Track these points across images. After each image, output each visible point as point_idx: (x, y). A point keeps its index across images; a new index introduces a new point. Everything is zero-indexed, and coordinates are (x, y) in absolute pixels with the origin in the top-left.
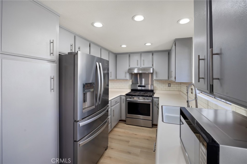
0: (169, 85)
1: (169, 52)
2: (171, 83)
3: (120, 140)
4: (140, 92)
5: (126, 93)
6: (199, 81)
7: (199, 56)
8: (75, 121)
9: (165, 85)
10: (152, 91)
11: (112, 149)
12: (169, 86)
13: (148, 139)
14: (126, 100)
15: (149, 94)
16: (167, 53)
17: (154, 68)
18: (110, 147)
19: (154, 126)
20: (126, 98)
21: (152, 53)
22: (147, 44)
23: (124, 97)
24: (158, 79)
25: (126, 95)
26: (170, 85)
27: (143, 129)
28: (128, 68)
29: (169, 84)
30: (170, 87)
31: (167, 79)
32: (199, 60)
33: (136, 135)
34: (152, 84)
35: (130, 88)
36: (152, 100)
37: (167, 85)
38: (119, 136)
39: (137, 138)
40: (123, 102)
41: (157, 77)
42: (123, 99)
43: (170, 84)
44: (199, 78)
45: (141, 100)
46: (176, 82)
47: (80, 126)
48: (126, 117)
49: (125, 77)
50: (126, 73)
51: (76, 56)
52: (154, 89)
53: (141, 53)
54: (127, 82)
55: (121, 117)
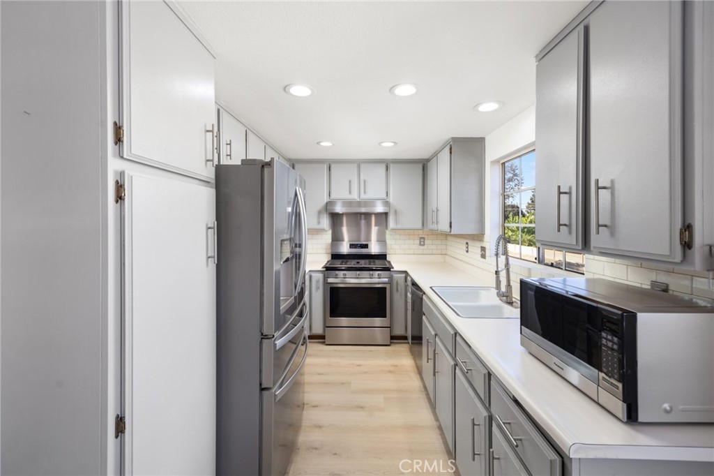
0: (422, 240)
1: (424, 166)
2: (426, 237)
3: (326, 383)
4: (358, 261)
5: (323, 266)
6: (559, 231)
7: (559, 187)
8: (266, 336)
9: (411, 242)
10: (382, 257)
11: (314, 407)
12: (422, 243)
13: (390, 372)
14: (325, 283)
15: (378, 264)
16: (421, 166)
17: (391, 200)
18: (308, 404)
19: (395, 341)
20: (325, 278)
21: (387, 164)
22: (384, 144)
23: (320, 276)
24: (399, 226)
25: (324, 269)
26: (424, 242)
27: (370, 351)
28: (326, 199)
29: (421, 238)
30: (424, 245)
31: (420, 226)
32: (560, 193)
33: (360, 365)
34: (382, 240)
35: (330, 251)
36: (391, 278)
37: (418, 242)
38: (319, 374)
39: (366, 373)
40: (318, 288)
41: (396, 222)
42: (318, 281)
43: (424, 238)
44: (560, 225)
45: (352, 279)
46: (452, 233)
47: (278, 348)
48: (326, 327)
49: (319, 223)
50: (320, 213)
51: (266, 170)
52: (388, 253)
53: (359, 164)
54: (319, 236)
55: (310, 326)
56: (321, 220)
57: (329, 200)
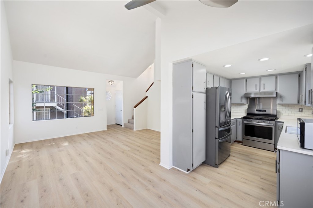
1: (300, 74)
2: (304, 108)
4: (259, 116)
5: (242, 117)
8: (216, 127)
9: (294, 110)
10: (275, 116)
12: (301, 111)
14: (243, 123)
16: (298, 75)
17: (278, 91)
20: (243, 121)
21: (276, 76)
22: (269, 70)
23: (241, 120)
24: (283, 103)
28: (244, 92)
29: (300, 109)
31: (296, 103)
34: (275, 109)
35: (247, 112)
36: (275, 124)
37: (298, 110)
40: (240, 124)
41: (281, 101)
42: (240, 122)
43: (302, 109)
45: (260, 123)
47: (219, 130)
48: (243, 139)
49: (241, 101)
50: (242, 98)
51: (217, 89)
52: (277, 114)
53: (260, 77)
54: (242, 106)
55: (237, 138)
56: (242, 100)
57: (246, 92)
